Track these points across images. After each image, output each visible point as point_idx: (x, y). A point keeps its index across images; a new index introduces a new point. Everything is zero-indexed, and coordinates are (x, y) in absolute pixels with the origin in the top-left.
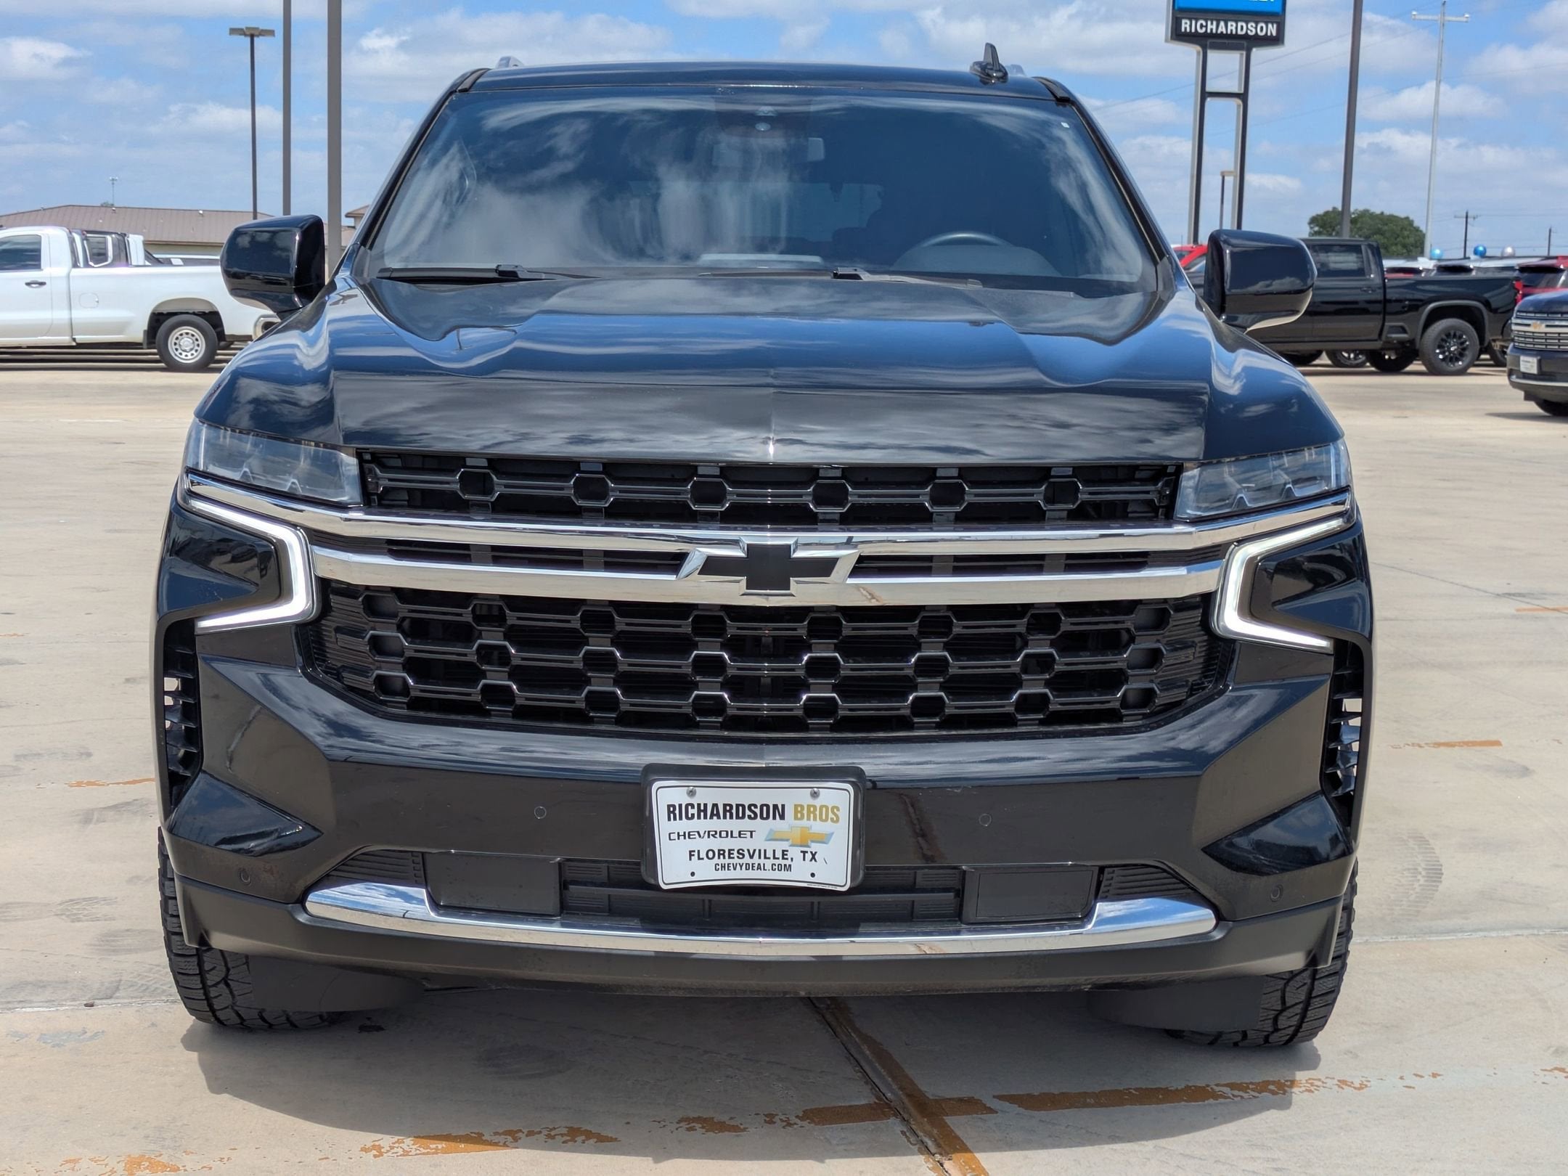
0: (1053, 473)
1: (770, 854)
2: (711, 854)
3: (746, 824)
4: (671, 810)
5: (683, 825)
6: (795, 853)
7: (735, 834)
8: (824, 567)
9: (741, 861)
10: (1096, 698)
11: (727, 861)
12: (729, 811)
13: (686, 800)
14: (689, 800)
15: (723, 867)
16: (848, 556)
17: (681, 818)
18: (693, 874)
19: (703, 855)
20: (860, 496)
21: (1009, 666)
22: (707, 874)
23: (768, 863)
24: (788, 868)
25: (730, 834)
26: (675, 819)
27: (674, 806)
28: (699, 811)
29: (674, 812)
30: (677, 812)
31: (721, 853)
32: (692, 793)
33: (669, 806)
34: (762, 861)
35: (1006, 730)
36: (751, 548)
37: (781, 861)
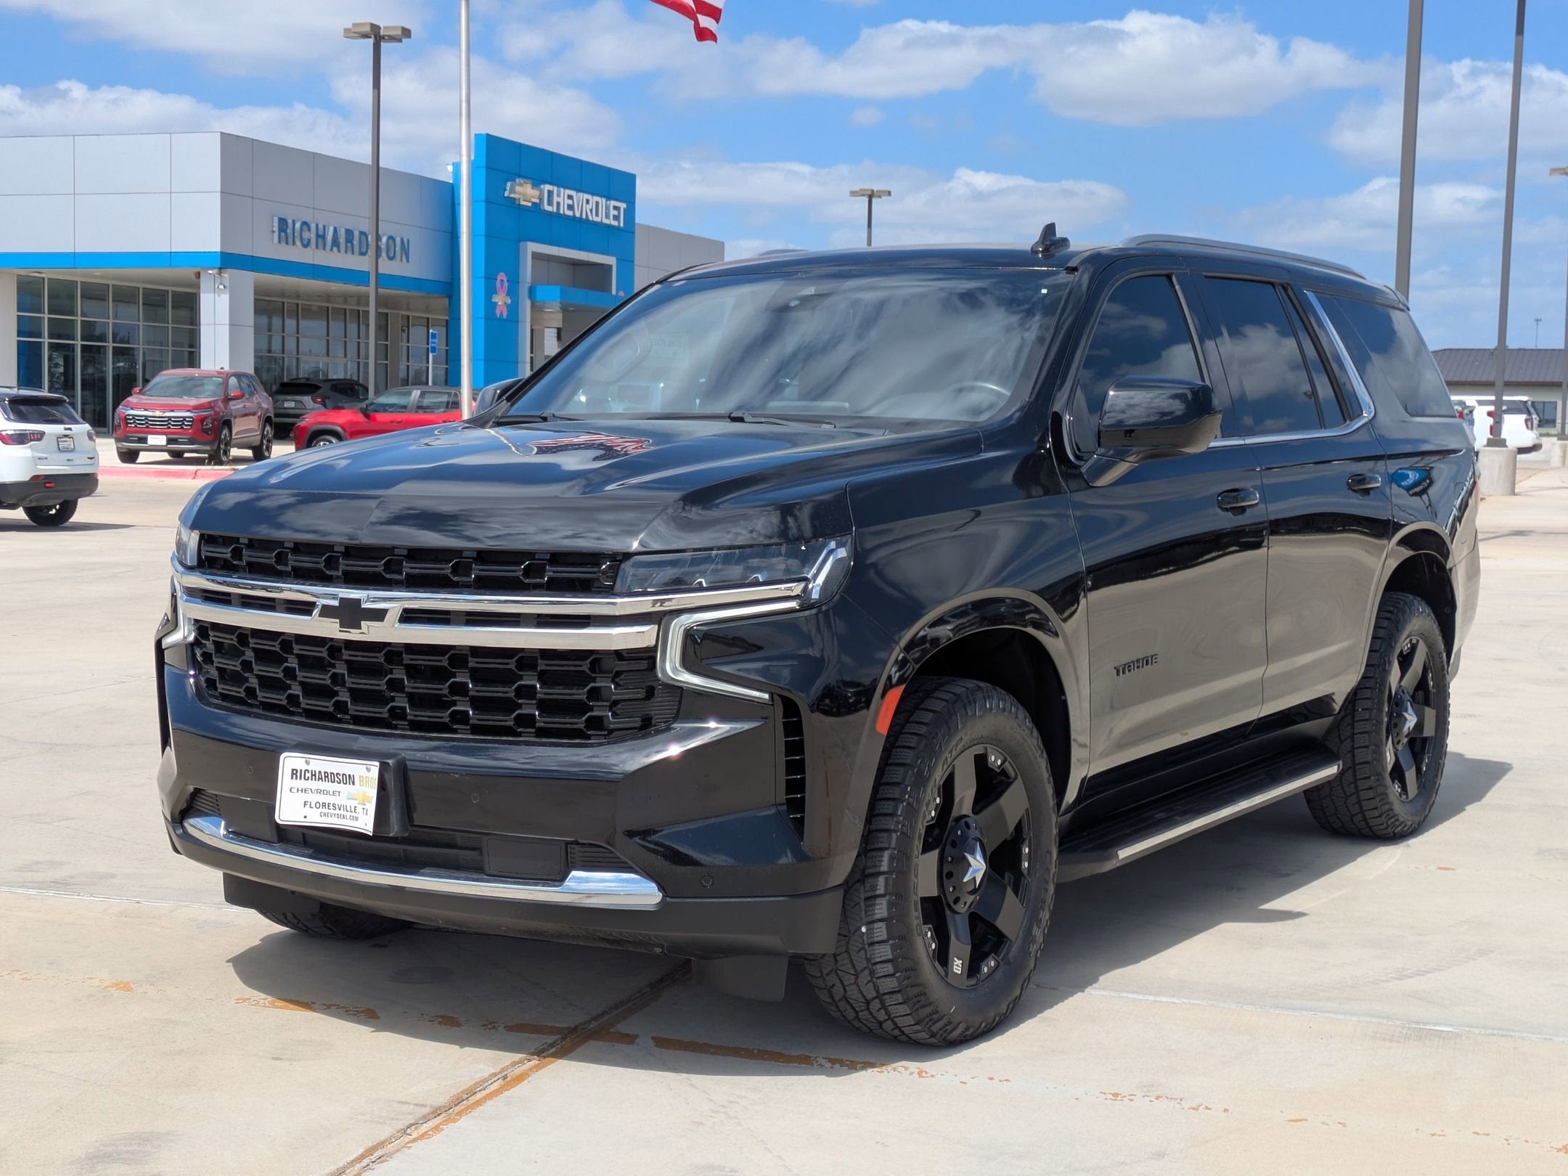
0: (537, 557)
1: (348, 809)
2: (318, 806)
3: (335, 786)
4: (294, 773)
5: (301, 784)
6: (360, 808)
7: (331, 793)
8: (379, 615)
9: (335, 812)
10: (567, 720)
11: (327, 811)
12: (327, 777)
13: (304, 767)
14: (307, 767)
15: (325, 814)
16: (394, 609)
17: (300, 779)
18: (305, 817)
19: (313, 805)
20: (411, 568)
21: (507, 693)
22: (315, 818)
23: (348, 814)
24: (357, 819)
25: (327, 793)
26: (296, 778)
27: (297, 770)
28: (312, 775)
29: (296, 774)
30: (298, 774)
31: (324, 805)
32: (308, 763)
33: (293, 770)
34: (345, 813)
35: (510, 739)
36: (343, 600)
37: (353, 814)
